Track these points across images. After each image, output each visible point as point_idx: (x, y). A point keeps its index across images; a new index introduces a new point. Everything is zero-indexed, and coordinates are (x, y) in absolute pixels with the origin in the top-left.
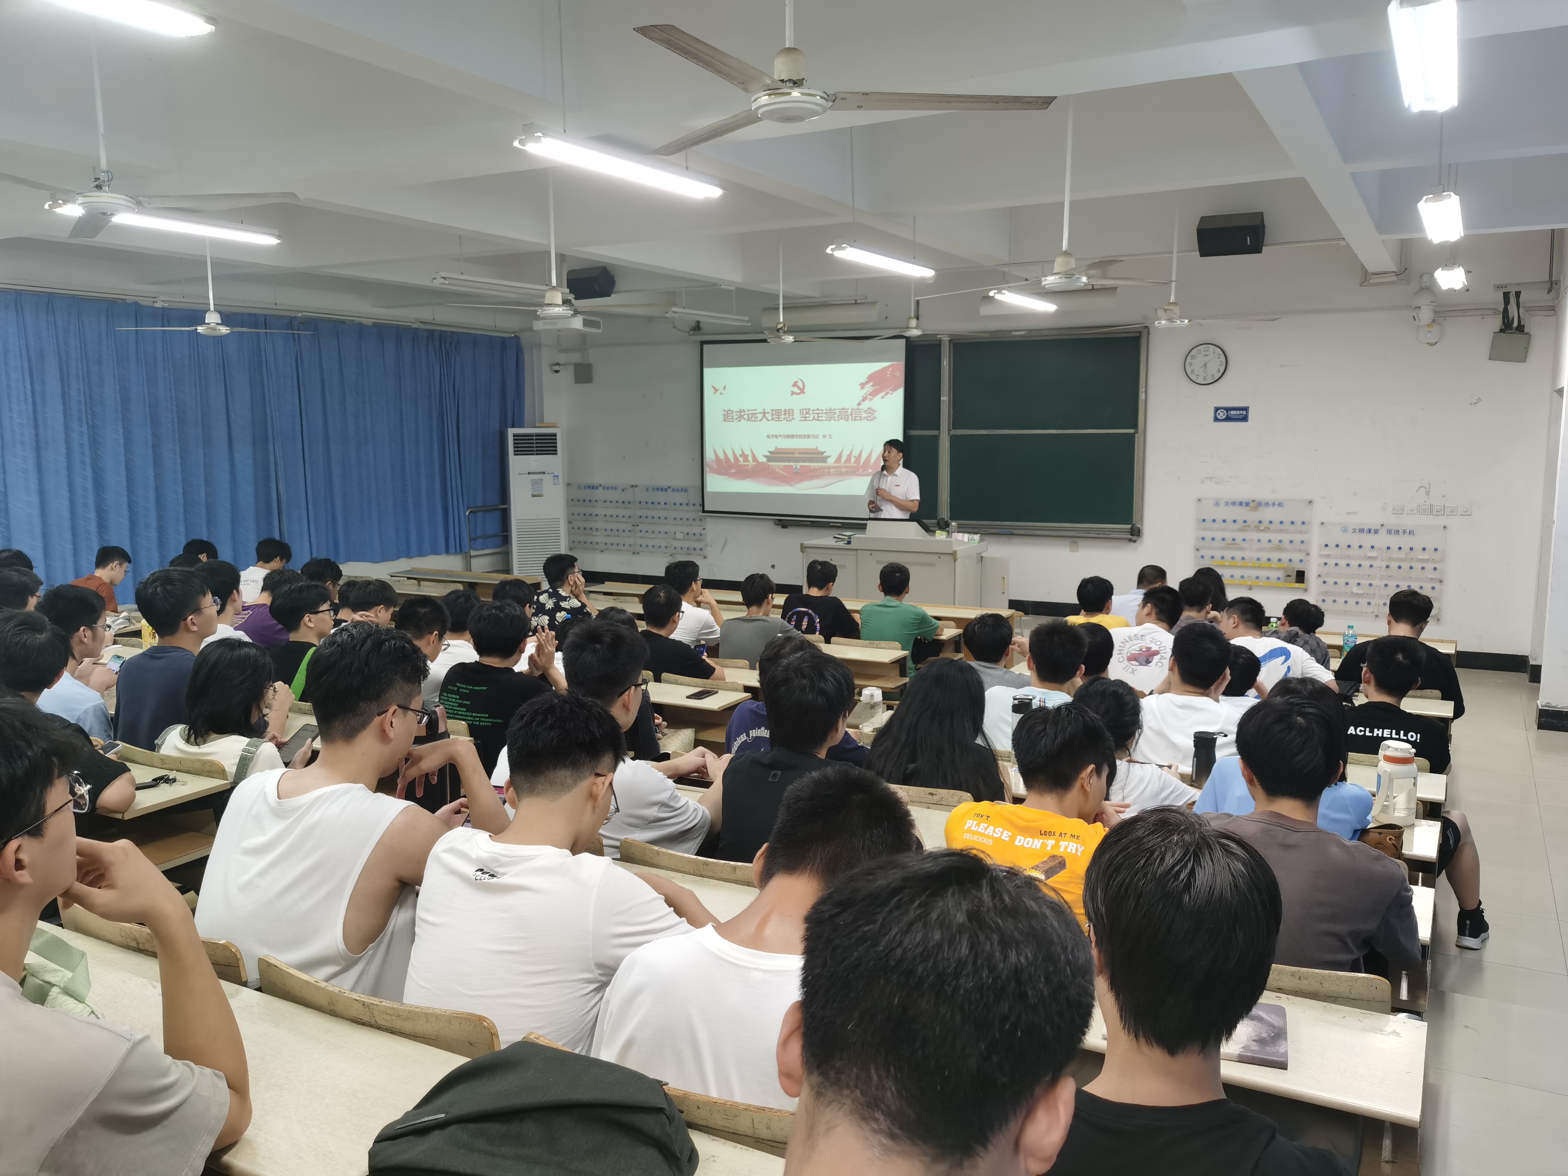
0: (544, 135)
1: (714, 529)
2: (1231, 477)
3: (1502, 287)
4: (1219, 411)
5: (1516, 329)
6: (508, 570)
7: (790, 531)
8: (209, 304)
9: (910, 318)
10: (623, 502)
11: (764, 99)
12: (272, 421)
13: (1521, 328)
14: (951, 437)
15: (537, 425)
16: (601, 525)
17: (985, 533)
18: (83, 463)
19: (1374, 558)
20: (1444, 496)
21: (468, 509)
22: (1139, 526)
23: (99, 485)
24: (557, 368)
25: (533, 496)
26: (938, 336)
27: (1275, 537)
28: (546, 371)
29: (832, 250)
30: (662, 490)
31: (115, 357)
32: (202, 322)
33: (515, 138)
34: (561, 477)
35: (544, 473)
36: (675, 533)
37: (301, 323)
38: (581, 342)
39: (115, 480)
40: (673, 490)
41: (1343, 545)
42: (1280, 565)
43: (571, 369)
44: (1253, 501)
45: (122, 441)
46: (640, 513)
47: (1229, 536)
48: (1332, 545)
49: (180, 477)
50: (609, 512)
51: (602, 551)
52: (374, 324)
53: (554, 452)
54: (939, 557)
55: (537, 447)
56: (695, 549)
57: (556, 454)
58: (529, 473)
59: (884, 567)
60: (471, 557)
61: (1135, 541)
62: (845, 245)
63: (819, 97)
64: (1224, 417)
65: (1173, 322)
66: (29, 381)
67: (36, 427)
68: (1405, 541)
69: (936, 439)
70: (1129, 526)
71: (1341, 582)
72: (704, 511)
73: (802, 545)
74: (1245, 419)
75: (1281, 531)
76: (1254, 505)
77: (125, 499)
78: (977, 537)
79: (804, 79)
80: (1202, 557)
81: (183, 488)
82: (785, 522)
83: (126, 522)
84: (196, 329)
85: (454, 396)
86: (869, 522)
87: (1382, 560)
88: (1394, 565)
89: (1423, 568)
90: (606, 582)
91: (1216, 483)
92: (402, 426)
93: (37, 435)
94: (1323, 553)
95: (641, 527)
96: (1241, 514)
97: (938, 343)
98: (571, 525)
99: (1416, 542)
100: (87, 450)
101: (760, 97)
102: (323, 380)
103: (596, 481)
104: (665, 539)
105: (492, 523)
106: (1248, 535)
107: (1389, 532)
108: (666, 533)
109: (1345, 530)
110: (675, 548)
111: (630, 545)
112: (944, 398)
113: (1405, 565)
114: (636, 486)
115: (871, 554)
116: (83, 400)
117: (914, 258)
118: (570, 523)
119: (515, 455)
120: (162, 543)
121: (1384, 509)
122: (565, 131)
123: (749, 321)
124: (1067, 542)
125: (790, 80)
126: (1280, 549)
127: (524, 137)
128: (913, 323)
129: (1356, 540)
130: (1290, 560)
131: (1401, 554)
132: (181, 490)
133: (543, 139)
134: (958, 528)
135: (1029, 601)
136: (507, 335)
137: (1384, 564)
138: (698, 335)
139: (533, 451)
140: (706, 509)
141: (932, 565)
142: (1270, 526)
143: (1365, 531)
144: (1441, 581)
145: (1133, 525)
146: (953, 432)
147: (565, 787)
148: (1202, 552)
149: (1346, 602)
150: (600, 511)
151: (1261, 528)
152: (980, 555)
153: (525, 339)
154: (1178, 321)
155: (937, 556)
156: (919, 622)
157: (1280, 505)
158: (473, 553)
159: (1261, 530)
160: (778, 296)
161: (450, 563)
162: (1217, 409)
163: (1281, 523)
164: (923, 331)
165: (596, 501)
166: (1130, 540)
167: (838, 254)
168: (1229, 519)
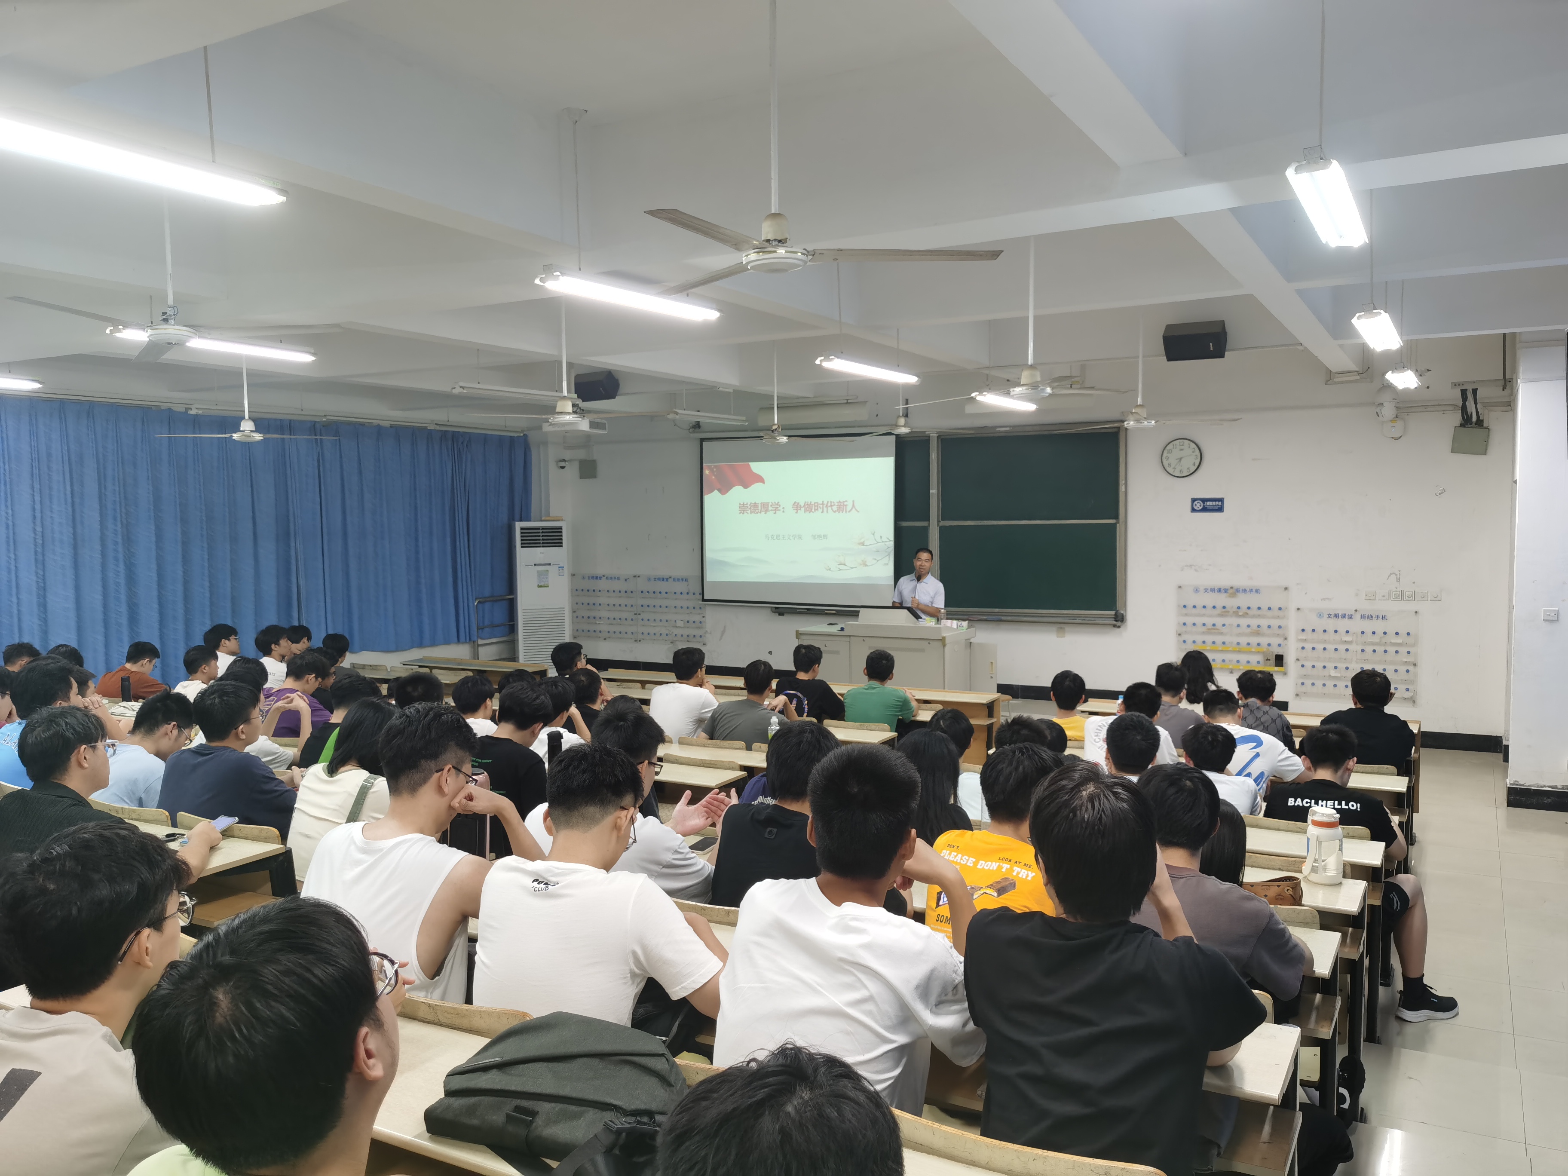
0: (562, 274)
1: (713, 617)
2: (1210, 565)
3: (1459, 385)
4: (1196, 502)
5: (1476, 424)
6: (514, 658)
7: (786, 618)
8: (244, 411)
9: (899, 416)
10: (626, 592)
11: (753, 256)
12: (294, 518)
13: (1480, 423)
14: (940, 527)
15: (543, 519)
16: (604, 614)
17: (972, 620)
18: (116, 559)
19: (1350, 642)
20: (1414, 583)
21: (476, 599)
22: (1122, 612)
23: (131, 580)
24: (562, 464)
25: (539, 586)
26: (927, 433)
27: (1254, 622)
28: (553, 468)
29: (821, 361)
30: (663, 579)
31: (149, 460)
32: (237, 429)
33: (536, 277)
34: (566, 569)
35: (550, 564)
36: (675, 621)
37: (323, 426)
38: (586, 440)
39: (147, 575)
40: (674, 580)
41: (1320, 630)
42: (1259, 649)
43: (576, 465)
44: (1232, 588)
45: (154, 539)
46: (641, 602)
47: (1209, 621)
48: (1309, 629)
49: (206, 572)
50: (612, 601)
51: (605, 639)
52: (392, 426)
53: (558, 543)
54: (929, 643)
55: (543, 540)
56: (694, 636)
57: (562, 546)
58: (535, 565)
59: (871, 653)
60: (478, 646)
61: (1119, 627)
62: (833, 357)
63: (800, 254)
64: (1200, 508)
65: (1141, 423)
66: (69, 483)
67: (74, 527)
68: (1379, 626)
69: (926, 530)
70: (1113, 613)
71: (1319, 665)
72: (704, 600)
73: (797, 632)
74: (1220, 509)
75: (1259, 616)
76: (1233, 591)
77: (155, 593)
78: (965, 624)
79: (787, 238)
80: (1184, 642)
81: (210, 582)
82: (781, 610)
83: (155, 616)
84: (232, 436)
85: (465, 491)
86: (861, 610)
87: (1357, 644)
88: (1369, 649)
89: (1397, 652)
90: (609, 669)
91: (1196, 570)
92: (416, 521)
93: (75, 534)
94: (1300, 637)
95: (643, 616)
96: (1221, 600)
97: (927, 438)
98: (575, 615)
99: (1390, 626)
100: (120, 548)
101: (750, 254)
102: (342, 479)
103: (600, 571)
104: (666, 627)
105: (499, 614)
106: (1228, 620)
107: (1363, 617)
108: (667, 621)
109: (1320, 616)
110: (676, 635)
111: (632, 633)
112: (933, 491)
113: (1380, 649)
114: (639, 577)
115: (864, 640)
116: (118, 499)
117: (898, 366)
118: (574, 612)
119: (522, 547)
120: (188, 635)
121: (1357, 595)
122: (580, 269)
123: (746, 421)
124: (1054, 628)
125: (775, 240)
126: (1259, 634)
127: (544, 276)
128: (902, 421)
129: (1331, 624)
130: (1269, 645)
131: (1376, 639)
132: (207, 584)
133: (561, 277)
134: (947, 615)
135: (1018, 686)
136: (515, 435)
137: (1360, 648)
138: (698, 432)
139: (540, 543)
140: (705, 598)
141: (922, 650)
142: (1249, 611)
143: (1340, 617)
144: (1415, 665)
145: (1117, 611)
146: (943, 523)
147: (594, 821)
148: (1184, 637)
149: (1324, 685)
150: (603, 600)
151: (1240, 614)
152: (969, 641)
153: (533, 437)
154: (1146, 422)
155: (927, 642)
156: (901, 704)
157: (1257, 591)
158: (480, 642)
159: (1240, 615)
160: (773, 396)
161: (458, 652)
162: (1194, 500)
163: (1259, 608)
164: (912, 429)
165: (600, 591)
166: (1115, 626)
167: (827, 365)
168: (1209, 604)
